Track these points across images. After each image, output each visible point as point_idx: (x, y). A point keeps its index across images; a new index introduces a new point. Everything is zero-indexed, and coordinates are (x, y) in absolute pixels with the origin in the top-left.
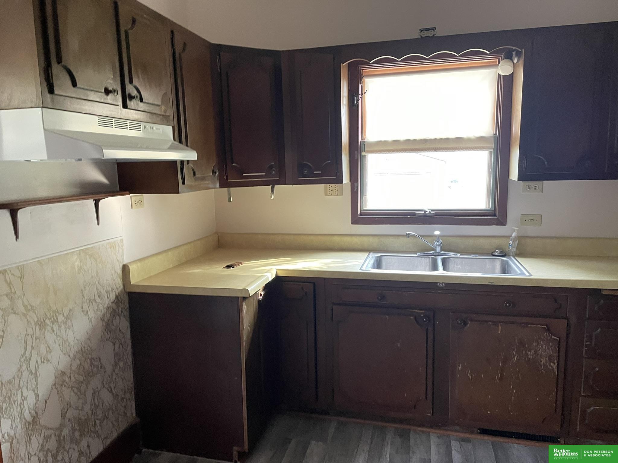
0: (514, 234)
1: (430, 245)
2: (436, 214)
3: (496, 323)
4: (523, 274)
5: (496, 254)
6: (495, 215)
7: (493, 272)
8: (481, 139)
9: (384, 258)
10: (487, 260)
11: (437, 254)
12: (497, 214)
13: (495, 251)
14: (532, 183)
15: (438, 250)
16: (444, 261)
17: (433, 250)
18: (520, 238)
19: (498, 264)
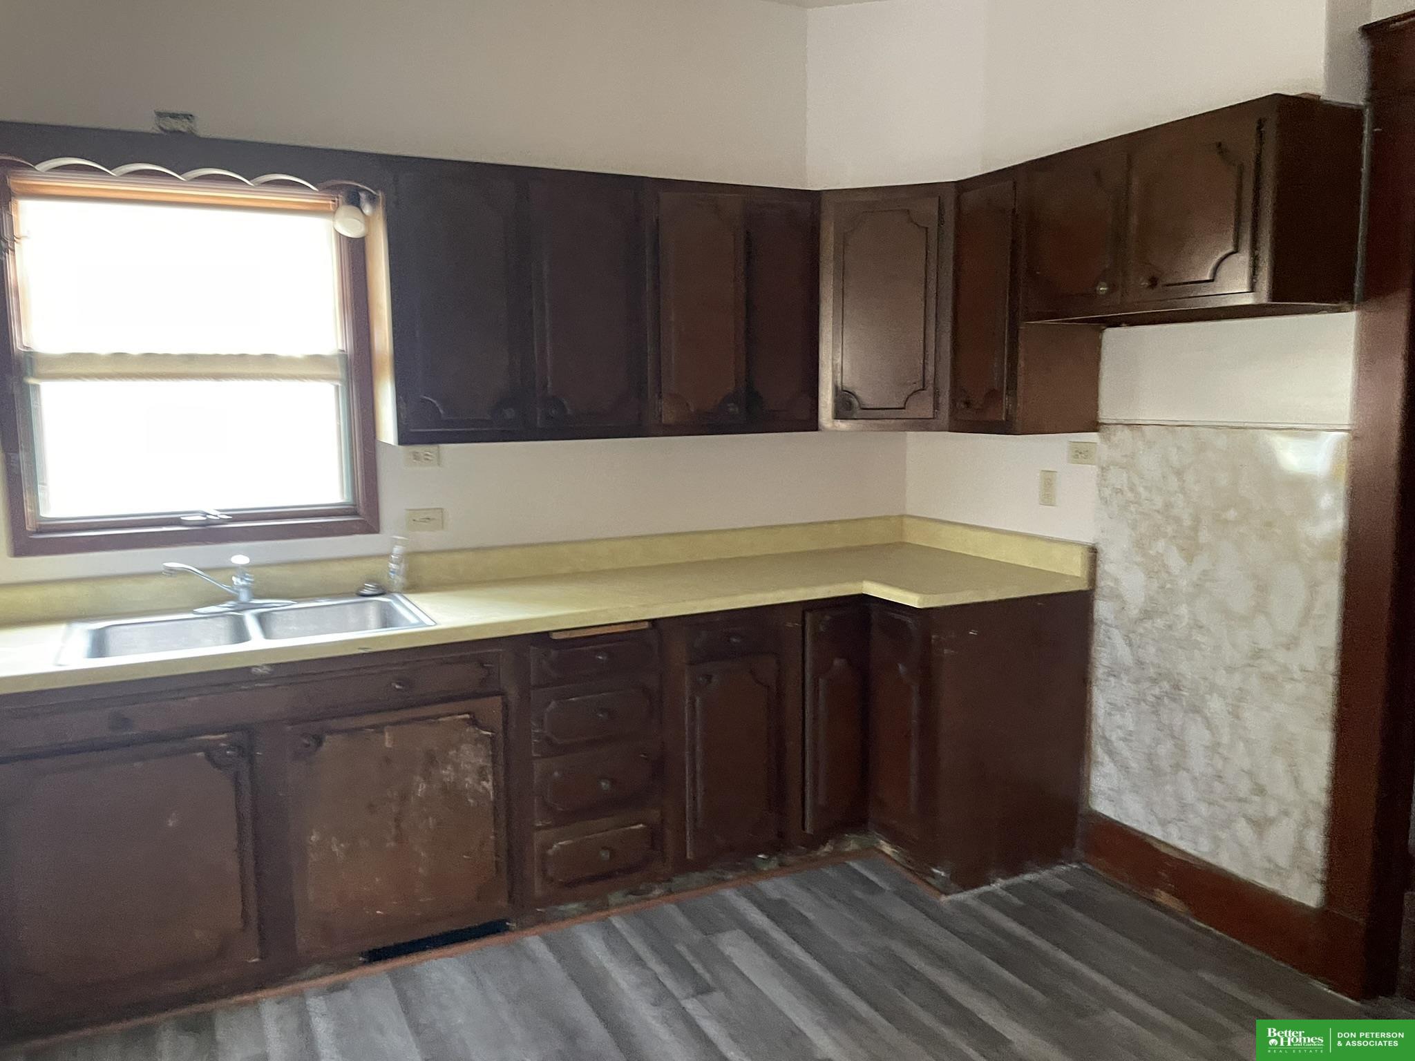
0: (397, 549)
1: (224, 587)
2: (236, 518)
3: (379, 728)
4: (421, 623)
5: (366, 592)
6: (355, 513)
7: (364, 627)
8: (316, 359)
9: (109, 631)
10: (348, 606)
11: (242, 607)
12: (361, 511)
13: (364, 587)
14: (421, 449)
15: (244, 597)
16: (262, 619)
17: (233, 598)
18: (410, 556)
19: (371, 611)
